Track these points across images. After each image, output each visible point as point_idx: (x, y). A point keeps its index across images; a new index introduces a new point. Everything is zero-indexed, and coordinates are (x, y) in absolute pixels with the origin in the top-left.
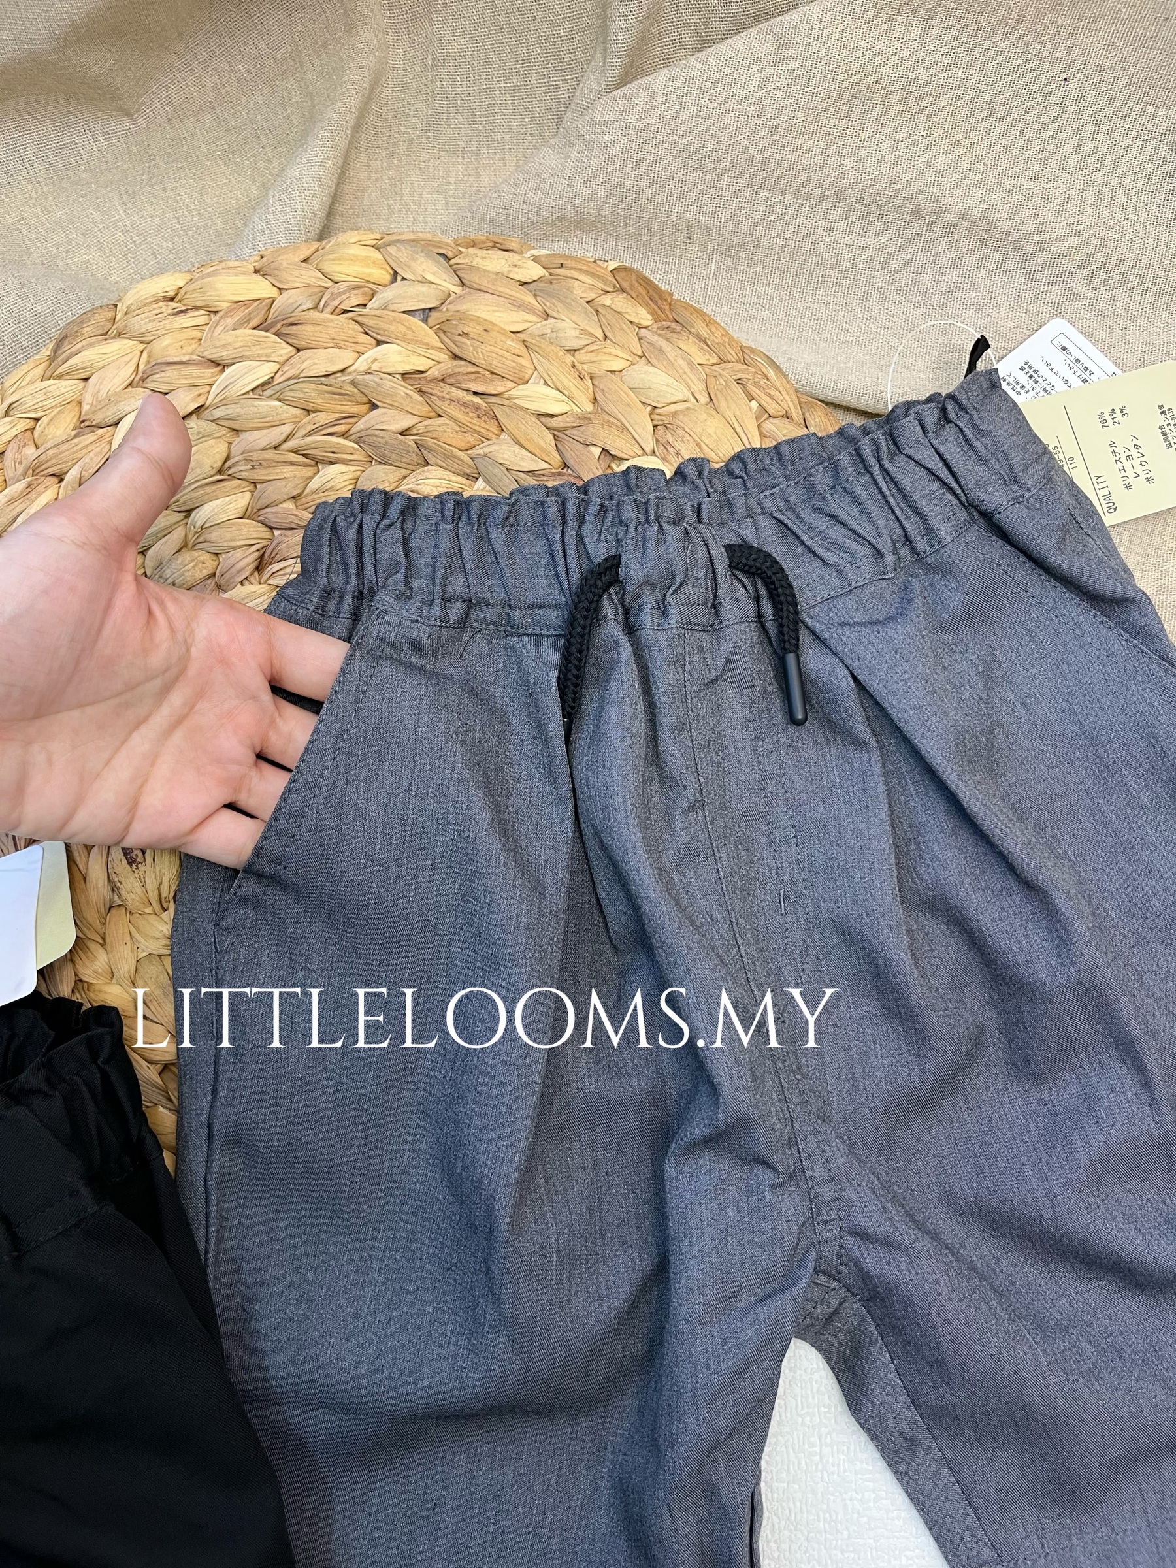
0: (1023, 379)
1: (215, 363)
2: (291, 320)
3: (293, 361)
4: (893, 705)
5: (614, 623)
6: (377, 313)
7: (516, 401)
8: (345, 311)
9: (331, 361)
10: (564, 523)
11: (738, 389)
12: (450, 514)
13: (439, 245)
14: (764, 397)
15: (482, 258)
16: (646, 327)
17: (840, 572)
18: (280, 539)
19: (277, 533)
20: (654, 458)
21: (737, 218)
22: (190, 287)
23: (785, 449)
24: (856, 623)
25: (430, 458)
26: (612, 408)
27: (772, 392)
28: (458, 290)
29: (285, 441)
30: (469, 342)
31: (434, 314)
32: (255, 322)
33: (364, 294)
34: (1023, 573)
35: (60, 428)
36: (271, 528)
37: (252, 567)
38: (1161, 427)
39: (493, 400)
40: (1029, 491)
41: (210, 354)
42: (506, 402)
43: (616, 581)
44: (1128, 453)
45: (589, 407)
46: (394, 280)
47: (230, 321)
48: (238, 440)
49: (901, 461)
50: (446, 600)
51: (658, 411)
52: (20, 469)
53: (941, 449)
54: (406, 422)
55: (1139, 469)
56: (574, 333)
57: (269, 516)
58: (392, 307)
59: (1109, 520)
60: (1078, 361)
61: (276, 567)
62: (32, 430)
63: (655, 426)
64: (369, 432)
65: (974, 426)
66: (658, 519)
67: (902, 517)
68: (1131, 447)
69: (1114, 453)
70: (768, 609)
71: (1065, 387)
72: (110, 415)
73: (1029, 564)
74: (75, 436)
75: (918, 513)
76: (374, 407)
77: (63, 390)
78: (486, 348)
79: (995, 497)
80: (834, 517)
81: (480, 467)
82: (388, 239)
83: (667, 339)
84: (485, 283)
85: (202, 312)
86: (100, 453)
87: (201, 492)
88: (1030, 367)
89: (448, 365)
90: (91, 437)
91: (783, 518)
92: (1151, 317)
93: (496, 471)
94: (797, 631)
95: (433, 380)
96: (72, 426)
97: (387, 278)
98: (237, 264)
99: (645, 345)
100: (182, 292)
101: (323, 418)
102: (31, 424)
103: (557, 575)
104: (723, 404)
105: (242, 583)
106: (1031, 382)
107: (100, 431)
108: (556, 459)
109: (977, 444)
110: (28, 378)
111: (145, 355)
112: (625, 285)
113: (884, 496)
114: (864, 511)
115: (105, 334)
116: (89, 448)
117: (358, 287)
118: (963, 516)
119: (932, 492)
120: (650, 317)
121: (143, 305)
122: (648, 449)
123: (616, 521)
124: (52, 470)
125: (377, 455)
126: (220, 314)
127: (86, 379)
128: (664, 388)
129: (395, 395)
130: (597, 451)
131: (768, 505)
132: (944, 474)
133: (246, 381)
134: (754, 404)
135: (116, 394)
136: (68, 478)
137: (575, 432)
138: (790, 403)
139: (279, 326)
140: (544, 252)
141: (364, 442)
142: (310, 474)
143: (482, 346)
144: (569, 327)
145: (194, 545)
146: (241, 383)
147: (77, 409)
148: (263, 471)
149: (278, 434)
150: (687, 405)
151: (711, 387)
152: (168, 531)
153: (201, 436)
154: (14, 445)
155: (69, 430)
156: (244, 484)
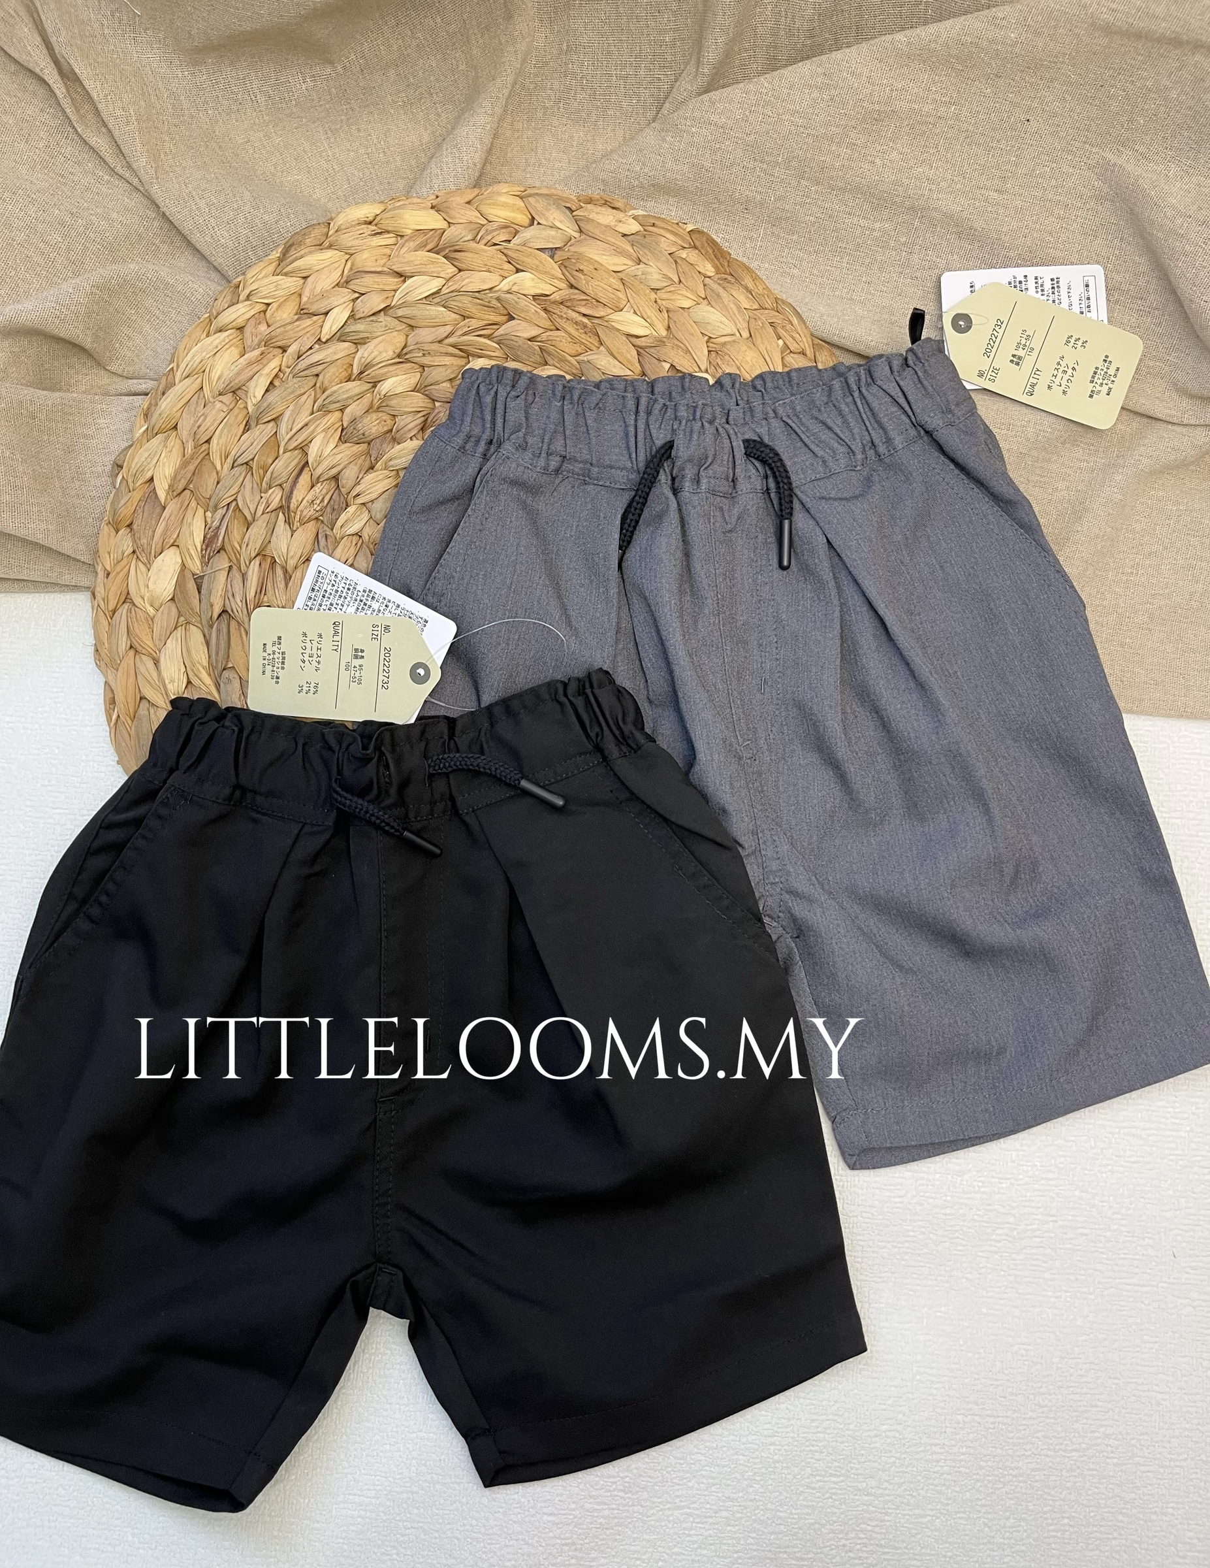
2: (457, 248)
3: (456, 278)
5: (665, 486)
6: (519, 248)
7: (613, 324)
8: (496, 245)
9: (483, 281)
10: (637, 413)
11: (770, 329)
12: (559, 395)
13: (568, 200)
14: (789, 338)
15: (598, 213)
16: (709, 277)
17: (825, 462)
18: (441, 409)
19: (437, 404)
20: (704, 370)
21: (783, 198)
22: (384, 215)
23: (796, 374)
24: (830, 498)
25: (549, 359)
26: (679, 335)
27: (795, 335)
28: (577, 235)
29: (446, 337)
30: (583, 277)
31: (559, 253)
32: (429, 247)
33: (510, 233)
34: (953, 475)
35: (287, 314)
36: (434, 400)
37: (419, 427)
39: (596, 321)
41: (396, 268)
42: (606, 324)
43: (669, 459)
45: (664, 333)
46: (532, 224)
47: (412, 244)
48: (413, 333)
49: (874, 389)
50: (549, 455)
51: (713, 340)
52: (256, 341)
53: (902, 383)
54: (534, 332)
56: (657, 276)
57: (433, 391)
58: (531, 245)
62: (265, 312)
63: (709, 352)
64: (507, 337)
65: (925, 371)
66: (701, 419)
67: (870, 428)
70: (772, 485)
72: (322, 306)
73: (957, 471)
74: (297, 320)
75: (882, 427)
76: (511, 318)
77: (288, 285)
78: (595, 283)
79: (934, 421)
80: (825, 424)
81: (584, 369)
82: (529, 191)
83: (724, 288)
84: (597, 232)
85: (392, 235)
86: (314, 334)
87: (385, 370)
89: (566, 292)
90: (308, 322)
91: (790, 422)
93: (595, 374)
94: (792, 503)
95: (555, 302)
96: (294, 312)
97: (527, 221)
98: (419, 201)
99: (708, 291)
100: (378, 218)
101: (474, 324)
102: (264, 307)
104: (759, 340)
105: (411, 439)
107: (315, 318)
108: (638, 369)
109: (925, 382)
110: (264, 273)
111: (349, 264)
112: (698, 244)
113: (860, 413)
114: (845, 422)
115: (321, 245)
116: (307, 330)
117: (506, 227)
118: (913, 432)
119: (892, 413)
120: (713, 270)
121: (350, 226)
123: (674, 417)
124: (279, 344)
125: (511, 352)
126: (406, 238)
127: (305, 278)
128: (719, 324)
129: (528, 311)
130: (667, 366)
131: (780, 412)
132: (902, 401)
133: (421, 291)
134: (781, 342)
135: (327, 291)
136: (290, 350)
137: (652, 350)
138: (806, 344)
139: (447, 251)
140: (641, 212)
141: (503, 344)
142: (463, 363)
143: (593, 281)
144: (655, 272)
145: (378, 408)
146: (418, 291)
147: (298, 299)
148: (430, 359)
149: (443, 331)
150: (733, 338)
151: (752, 326)
152: (361, 396)
153: (387, 329)
154: (252, 322)
155: (292, 315)
156: (417, 366)
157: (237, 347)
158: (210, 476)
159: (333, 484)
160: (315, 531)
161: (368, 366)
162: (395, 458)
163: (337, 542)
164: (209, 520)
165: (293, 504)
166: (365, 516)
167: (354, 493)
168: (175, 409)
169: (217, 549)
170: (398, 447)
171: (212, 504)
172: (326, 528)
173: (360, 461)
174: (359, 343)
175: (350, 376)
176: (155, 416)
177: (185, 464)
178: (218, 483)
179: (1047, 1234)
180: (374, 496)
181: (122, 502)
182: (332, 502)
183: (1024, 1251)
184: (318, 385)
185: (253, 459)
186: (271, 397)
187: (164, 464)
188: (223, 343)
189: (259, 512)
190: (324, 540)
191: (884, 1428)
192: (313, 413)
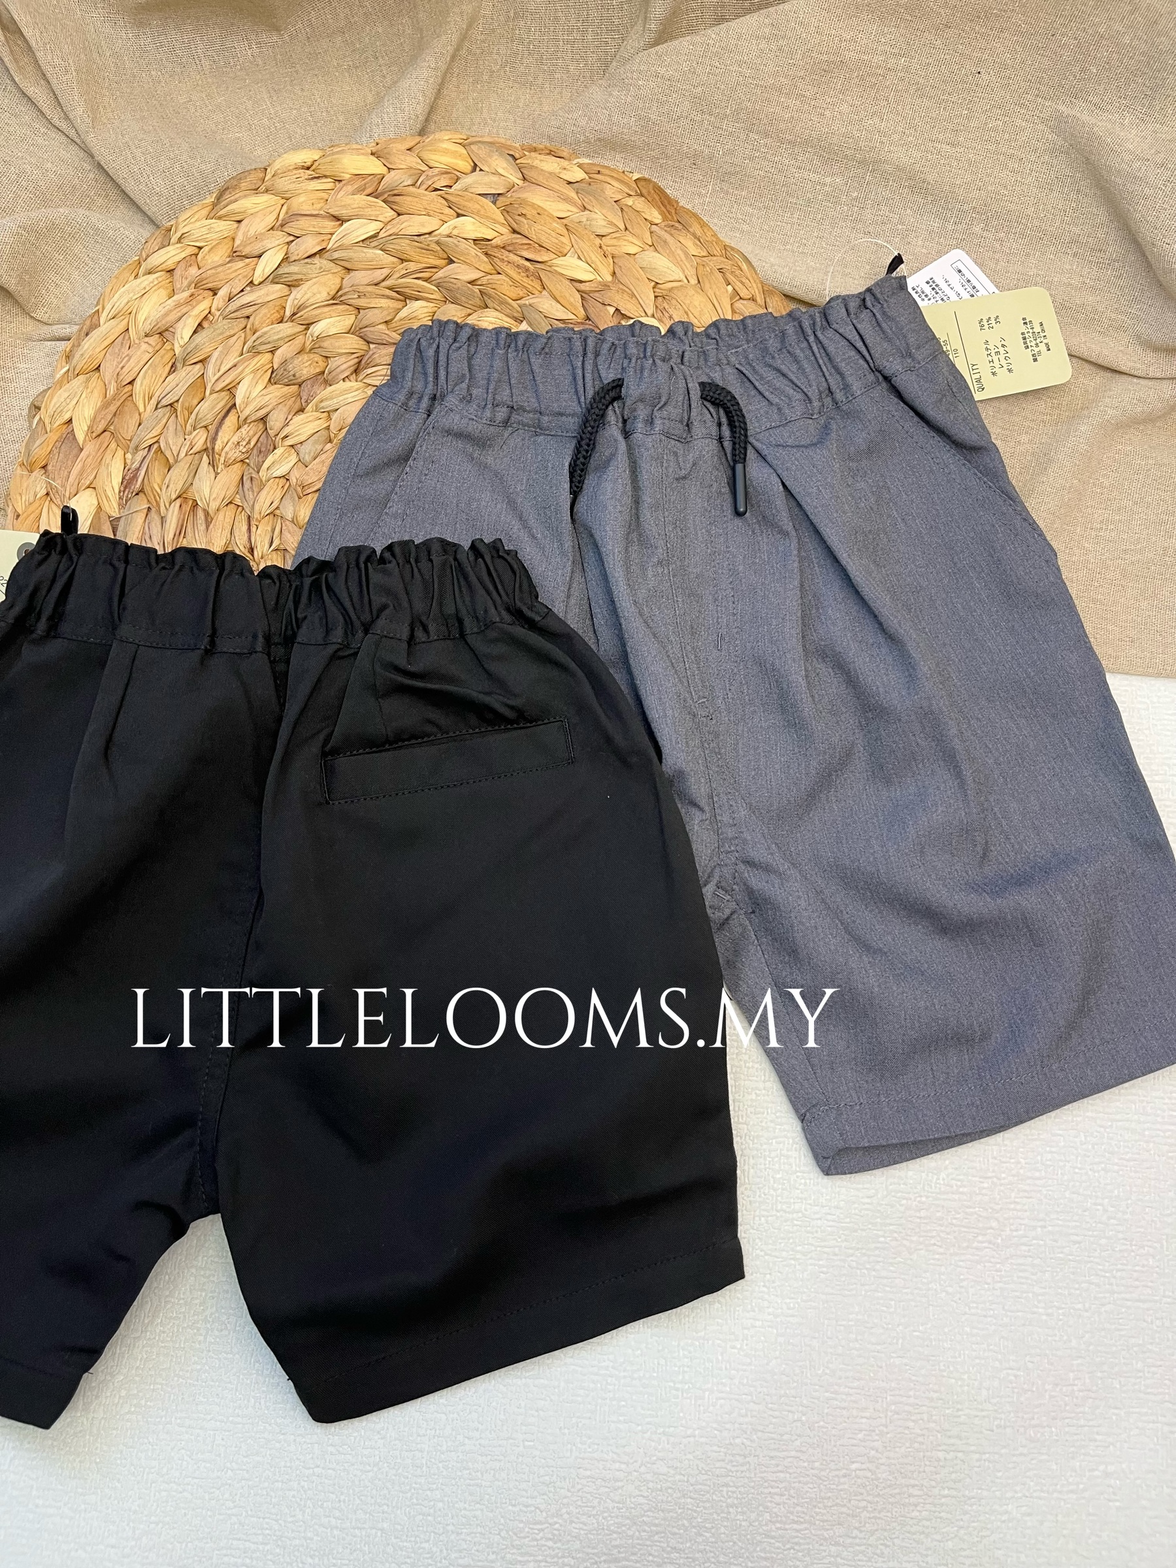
0: (928, 289)
1: (336, 218)
2: (395, 192)
3: (394, 222)
4: (809, 504)
5: (614, 428)
6: (460, 193)
7: (556, 268)
8: (436, 190)
9: (423, 225)
10: (585, 354)
11: (719, 276)
12: (503, 342)
13: (509, 148)
14: (738, 283)
15: (541, 161)
16: (657, 225)
17: (779, 409)
18: (376, 350)
19: (372, 346)
20: (653, 319)
21: (731, 152)
22: (323, 161)
23: (749, 321)
24: (787, 446)
25: (489, 303)
26: (625, 280)
27: (744, 280)
28: (520, 182)
29: (383, 280)
30: (525, 221)
31: (501, 199)
32: (369, 191)
33: (451, 179)
34: (911, 423)
35: (219, 256)
36: (369, 343)
37: (352, 369)
38: (1023, 334)
39: (538, 266)
40: (919, 363)
41: (331, 211)
42: (549, 269)
43: (618, 398)
44: (997, 350)
45: (609, 278)
46: (474, 170)
47: (350, 188)
48: (350, 276)
49: (830, 333)
50: (495, 405)
51: (659, 286)
52: (186, 283)
53: (859, 326)
54: (474, 275)
55: (1003, 362)
56: (604, 223)
57: (369, 334)
58: (473, 190)
59: (978, 396)
60: (969, 281)
61: (370, 371)
62: (196, 254)
63: (656, 297)
64: (447, 279)
65: (884, 313)
66: (652, 356)
67: (827, 374)
68: (1000, 346)
69: (987, 349)
70: (726, 432)
71: (958, 299)
72: (255, 249)
73: (916, 419)
74: (229, 262)
75: (839, 372)
76: (451, 262)
77: (222, 228)
78: (537, 227)
79: (892, 366)
80: (779, 371)
81: (525, 313)
82: (472, 139)
83: (671, 235)
84: (541, 179)
85: (330, 180)
86: (246, 276)
87: (320, 311)
88: (934, 282)
89: (508, 236)
90: (241, 264)
91: (743, 369)
92: (1028, 255)
93: (537, 316)
94: (745, 449)
95: (497, 247)
96: (227, 254)
97: (467, 167)
98: (359, 147)
99: (655, 238)
100: (316, 164)
101: (412, 266)
103: (576, 392)
104: (708, 286)
105: (344, 380)
106: (933, 293)
107: (247, 261)
108: (581, 313)
109: (884, 325)
110: (196, 217)
111: (285, 207)
112: (644, 192)
113: (815, 357)
114: (801, 368)
115: (257, 189)
116: (239, 272)
118: (870, 377)
119: (850, 358)
120: (660, 217)
121: (286, 171)
122: (650, 313)
123: (623, 355)
124: (210, 285)
125: (450, 295)
126: (344, 182)
127: (239, 222)
128: (665, 270)
129: (468, 254)
130: (612, 310)
131: (733, 359)
132: (858, 344)
133: (358, 233)
134: (730, 288)
135: (261, 234)
136: (221, 293)
137: (597, 294)
138: (756, 290)
139: (386, 196)
140: (587, 161)
141: (441, 286)
142: (400, 306)
143: (536, 225)
144: (600, 219)
145: (311, 350)
146: (355, 234)
147: (231, 243)
148: (368, 300)
149: (379, 275)
150: (680, 283)
151: (700, 272)
152: (292, 338)
153: (322, 270)
154: (182, 264)
155: (224, 258)
156: (351, 308)
157: (167, 288)
158: (131, 417)
159: (261, 426)
160: (240, 474)
161: (300, 308)
162: (326, 399)
163: (262, 486)
164: (128, 462)
165: (218, 447)
166: (294, 459)
167: (282, 435)
168: (98, 350)
169: (136, 491)
170: (329, 389)
171: (132, 445)
172: (251, 470)
173: (290, 402)
174: (292, 285)
175: (283, 318)
176: (77, 356)
177: (106, 405)
178: (140, 425)
179: (1034, 1242)
180: (303, 438)
181: (38, 443)
182: (259, 444)
183: (1010, 1261)
184: (248, 327)
185: (177, 401)
186: (198, 338)
187: (83, 406)
188: (152, 285)
189: (182, 454)
190: (249, 481)
191: (854, 1466)
192: (242, 354)
